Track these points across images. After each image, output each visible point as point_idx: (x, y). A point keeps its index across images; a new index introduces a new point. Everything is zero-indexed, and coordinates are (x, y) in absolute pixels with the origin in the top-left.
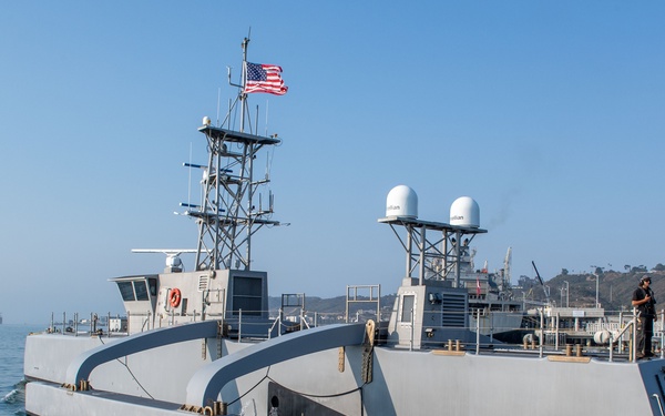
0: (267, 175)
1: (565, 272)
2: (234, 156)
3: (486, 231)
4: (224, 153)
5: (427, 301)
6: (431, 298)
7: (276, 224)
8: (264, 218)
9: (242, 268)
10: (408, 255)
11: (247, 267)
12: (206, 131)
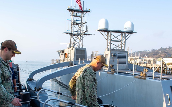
0: (86, 21)
1: (162, 48)
2: (79, 16)
3: (136, 32)
4: (76, 16)
5: (111, 56)
6: (112, 55)
7: (91, 34)
8: (85, 33)
9: (78, 47)
10: (107, 41)
11: (82, 47)
12: (68, 9)
